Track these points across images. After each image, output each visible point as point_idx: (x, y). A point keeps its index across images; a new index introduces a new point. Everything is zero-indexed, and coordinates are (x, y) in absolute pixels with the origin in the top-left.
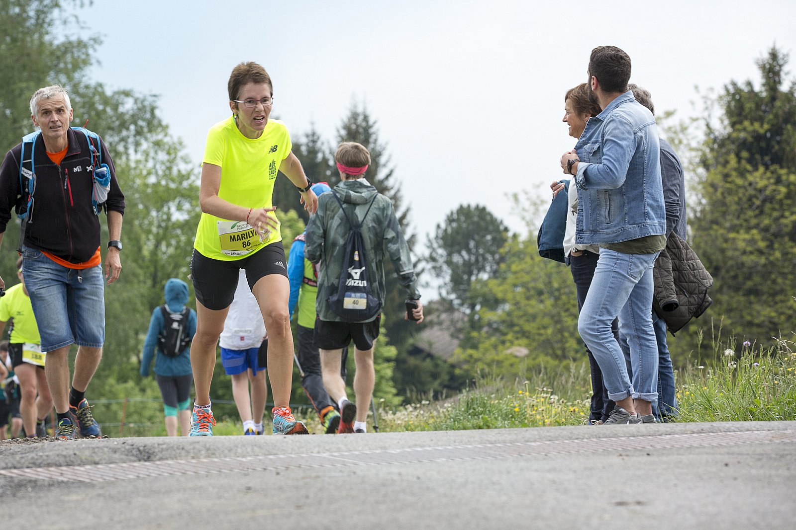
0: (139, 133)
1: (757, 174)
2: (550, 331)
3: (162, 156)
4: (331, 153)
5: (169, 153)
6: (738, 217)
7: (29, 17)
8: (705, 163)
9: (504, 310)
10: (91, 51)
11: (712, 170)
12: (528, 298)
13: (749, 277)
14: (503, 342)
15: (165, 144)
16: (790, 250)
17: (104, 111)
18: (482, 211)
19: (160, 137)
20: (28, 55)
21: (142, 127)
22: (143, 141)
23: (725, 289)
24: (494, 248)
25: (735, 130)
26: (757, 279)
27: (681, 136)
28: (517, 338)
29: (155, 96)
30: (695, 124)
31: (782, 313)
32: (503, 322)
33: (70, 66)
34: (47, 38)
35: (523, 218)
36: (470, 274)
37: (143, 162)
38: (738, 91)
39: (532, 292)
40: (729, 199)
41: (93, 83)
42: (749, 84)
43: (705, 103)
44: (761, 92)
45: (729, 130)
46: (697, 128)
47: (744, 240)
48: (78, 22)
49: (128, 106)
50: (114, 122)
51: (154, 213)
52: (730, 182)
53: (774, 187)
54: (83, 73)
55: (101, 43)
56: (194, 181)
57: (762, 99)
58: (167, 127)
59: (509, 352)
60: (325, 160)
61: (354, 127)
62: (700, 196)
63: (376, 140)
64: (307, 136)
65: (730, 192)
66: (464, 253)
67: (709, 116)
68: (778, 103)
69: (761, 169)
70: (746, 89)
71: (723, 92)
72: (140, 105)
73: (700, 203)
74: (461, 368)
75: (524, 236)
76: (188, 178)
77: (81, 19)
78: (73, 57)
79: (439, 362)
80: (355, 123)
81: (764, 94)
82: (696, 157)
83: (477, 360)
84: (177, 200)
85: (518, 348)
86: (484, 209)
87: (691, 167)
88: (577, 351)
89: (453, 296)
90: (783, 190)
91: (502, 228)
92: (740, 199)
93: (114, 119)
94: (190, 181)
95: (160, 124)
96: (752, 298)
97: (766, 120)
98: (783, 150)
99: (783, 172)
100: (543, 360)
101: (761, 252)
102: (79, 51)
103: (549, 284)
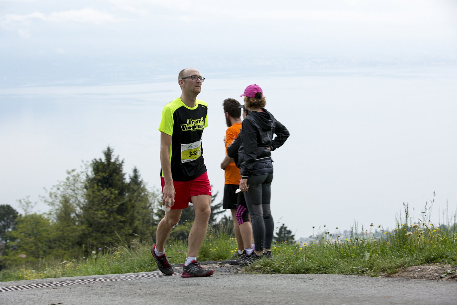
1: (104, 191)
2: (33, 248)
6: (98, 206)
8: (86, 187)
9: (17, 242)
11: (89, 190)
12: (26, 237)
13: (102, 227)
14: (17, 253)
16: (116, 217)
18: (8, 207)
23: (94, 232)
24: (13, 220)
25: (96, 176)
26: (105, 228)
27: (78, 178)
28: (22, 251)
30: (82, 174)
31: (114, 239)
32: (17, 246)
35: (23, 209)
36: (5, 229)
38: (97, 162)
39: (27, 235)
40: (95, 200)
42: (100, 159)
43: (86, 166)
44: (104, 162)
45: (94, 176)
46: (83, 175)
47: (100, 214)
52: (95, 194)
53: (110, 195)
57: (105, 164)
59: (19, 256)
62: (85, 199)
65: (95, 197)
67: (87, 171)
68: (111, 166)
69: (106, 189)
70: (99, 161)
71: (92, 163)
73: (85, 202)
74: (2, 263)
75: (24, 215)
81: (106, 163)
82: (83, 185)
83: (8, 260)
85: (22, 255)
87: (82, 189)
88: (43, 255)
90: (113, 196)
91: (16, 212)
92: (99, 200)
96: (104, 234)
97: (107, 172)
98: (113, 182)
99: (113, 190)
100: (31, 258)
101: (106, 218)
103: (33, 232)
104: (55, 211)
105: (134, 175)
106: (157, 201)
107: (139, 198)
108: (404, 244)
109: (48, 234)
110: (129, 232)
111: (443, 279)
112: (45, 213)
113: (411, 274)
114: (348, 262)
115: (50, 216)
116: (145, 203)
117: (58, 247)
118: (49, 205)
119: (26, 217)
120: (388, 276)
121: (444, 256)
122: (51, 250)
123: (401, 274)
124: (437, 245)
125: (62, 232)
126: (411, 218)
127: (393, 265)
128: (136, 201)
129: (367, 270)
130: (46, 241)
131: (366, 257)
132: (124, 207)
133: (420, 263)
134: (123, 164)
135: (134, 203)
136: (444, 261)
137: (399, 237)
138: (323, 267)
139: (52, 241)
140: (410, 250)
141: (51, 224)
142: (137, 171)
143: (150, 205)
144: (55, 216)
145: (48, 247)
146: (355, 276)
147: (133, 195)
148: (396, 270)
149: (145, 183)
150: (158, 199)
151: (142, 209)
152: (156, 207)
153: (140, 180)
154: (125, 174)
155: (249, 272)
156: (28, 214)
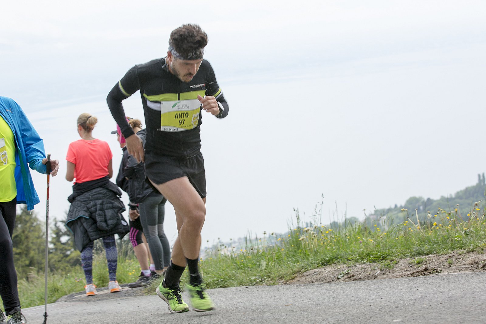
108: (299, 249)
111: (340, 280)
113: (309, 278)
114: (245, 273)
120: (287, 282)
121: (339, 257)
123: (299, 280)
124: (330, 246)
126: (302, 222)
127: (290, 271)
128: (29, 232)
129: (265, 279)
131: (263, 266)
133: (316, 266)
136: (339, 262)
137: (293, 242)
138: (222, 281)
140: (305, 254)
146: (253, 287)
147: (25, 226)
148: (293, 276)
155: (148, 293)
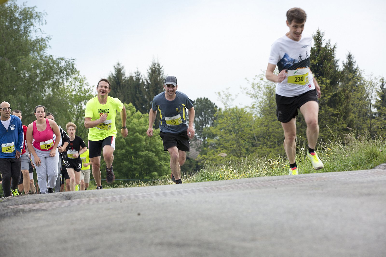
0: (68, 74)
2: (235, 146)
3: (78, 83)
4: (145, 79)
5: (80, 82)
7: (22, 30)
9: (217, 139)
10: (47, 42)
12: (226, 134)
14: (217, 152)
15: (78, 79)
16: (328, 110)
17: (53, 66)
18: (206, 100)
19: (76, 76)
20: (22, 45)
21: (68, 72)
22: (69, 78)
24: (212, 115)
28: (222, 150)
29: (73, 59)
31: (326, 135)
32: (216, 143)
33: (38, 49)
34: (29, 38)
35: (223, 102)
36: (203, 125)
37: (70, 86)
39: (227, 131)
41: (48, 55)
48: (41, 31)
49: (63, 64)
50: (57, 70)
51: (75, 106)
54: (44, 51)
55: (51, 39)
56: (91, 93)
57: (314, 50)
58: (79, 72)
59: (219, 155)
60: (143, 82)
61: (154, 68)
63: (163, 74)
64: (136, 73)
66: (200, 117)
68: (321, 52)
72: (67, 64)
74: (200, 163)
75: (223, 109)
76: (88, 92)
77: (42, 30)
78: (40, 45)
79: (192, 161)
80: (154, 67)
83: (206, 159)
84: (84, 101)
85: (223, 153)
86: (207, 99)
88: (246, 154)
89: (196, 134)
90: (324, 86)
91: (214, 106)
93: (57, 69)
94: (89, 93)
95: (76, 71)
97: (317, 59)
98: (324, 70)
99: (324, 79)
100: (232, 157)
102: (42, 43)
103: (234, 128)
104: (259, 104)
105: (348, 62)
106: (375, 91)
107: (354, 88)
109: (251, 130)
110: (342, 126)
112: (246, 107)
115: (252, 110)
116: (361, 93)
117: (263, 144)
118: (251, 97)
119: (226, 111)
122: (255, 148)
125: (267, 128)
130: (248, 138)
132: (337, 98)
134: (335, 49)
135: (349, 93)
139: (256, 138)
141: (254, 119)
142: (352, 57)
143: (367, 96)
144: (258, 110)
145: (251, 144)
149: (361, 70)
150: (376, 88)
151: (358, 100)
152: (374, 97)
153: (355, 67)
154: (337, 61)
156: (228, 108)
